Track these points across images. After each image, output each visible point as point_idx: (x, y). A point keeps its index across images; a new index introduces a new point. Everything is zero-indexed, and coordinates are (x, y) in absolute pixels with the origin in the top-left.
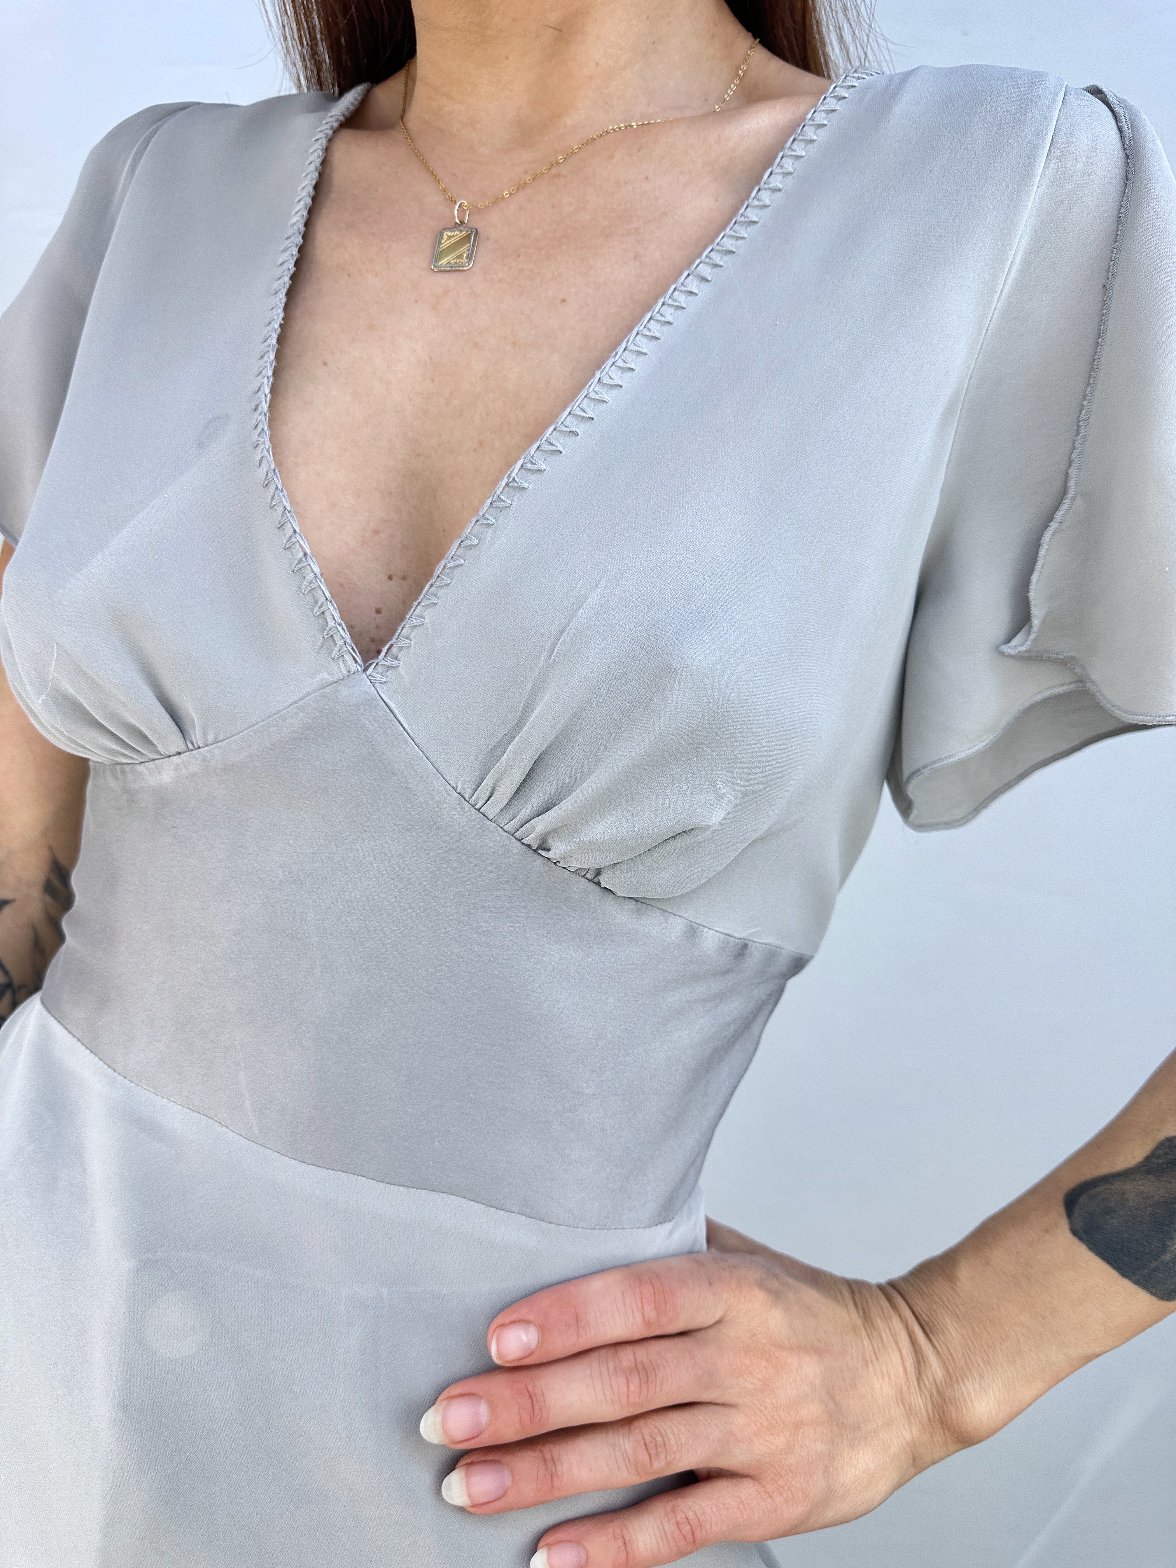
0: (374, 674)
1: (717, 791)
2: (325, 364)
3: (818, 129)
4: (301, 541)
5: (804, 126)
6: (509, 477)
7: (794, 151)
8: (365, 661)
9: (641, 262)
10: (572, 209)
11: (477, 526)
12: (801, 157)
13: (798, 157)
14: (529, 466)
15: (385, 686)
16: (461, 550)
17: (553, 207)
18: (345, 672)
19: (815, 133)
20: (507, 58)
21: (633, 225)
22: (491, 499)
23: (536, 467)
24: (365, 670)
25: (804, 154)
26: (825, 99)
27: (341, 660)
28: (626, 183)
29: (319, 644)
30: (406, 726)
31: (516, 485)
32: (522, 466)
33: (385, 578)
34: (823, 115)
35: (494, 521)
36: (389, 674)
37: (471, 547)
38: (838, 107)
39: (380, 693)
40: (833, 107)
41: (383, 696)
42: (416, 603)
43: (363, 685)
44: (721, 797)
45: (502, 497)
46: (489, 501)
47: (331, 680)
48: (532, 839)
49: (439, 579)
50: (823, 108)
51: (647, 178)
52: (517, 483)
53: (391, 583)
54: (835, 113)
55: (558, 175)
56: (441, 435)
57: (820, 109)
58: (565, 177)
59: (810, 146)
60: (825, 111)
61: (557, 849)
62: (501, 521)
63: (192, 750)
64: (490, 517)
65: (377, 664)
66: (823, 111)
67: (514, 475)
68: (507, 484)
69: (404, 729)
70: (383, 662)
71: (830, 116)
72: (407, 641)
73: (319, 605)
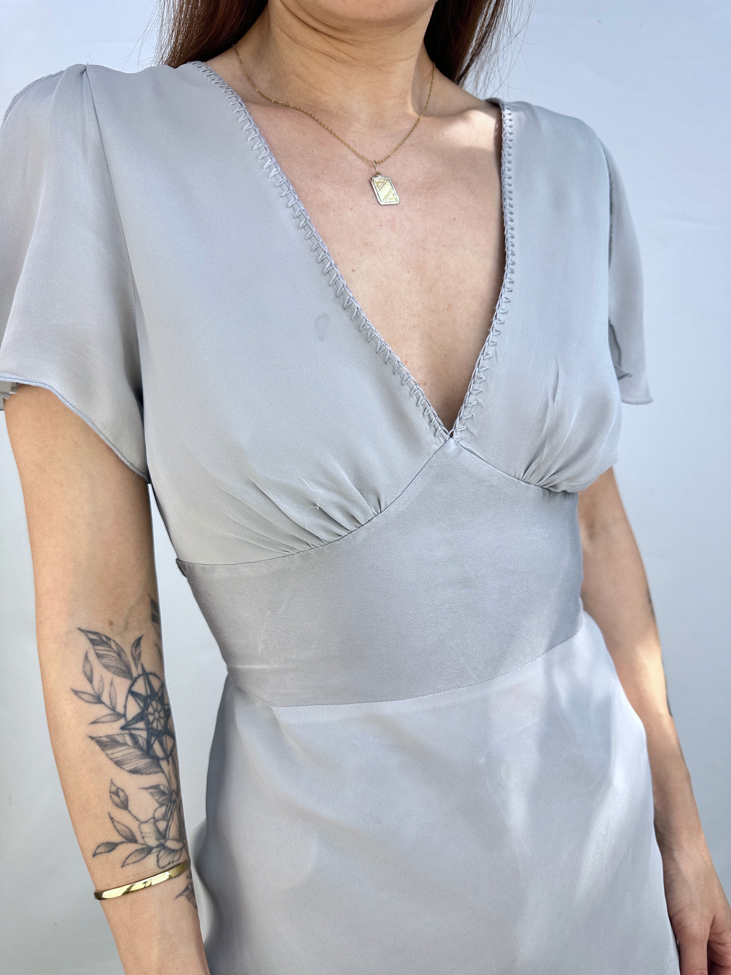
0: (457, 437)
2: (353, 270)
14: (501, 311)
15: (462, 441)
16: (485, 361)
23: (504, 311)
24: (451, 436)
27: (440, 436)
29: (428, 430)
31: (499, 322)
35: (496, 342)
36: (463, 434)
37: (489, 359)
41: (464, 446)
45: (497, 329)
48: (549, 486)
49: (478, 378)
52: (500, 320)
62: (499, 341)
63: (377, 515)
64: (494, 341)
65: (456, 431)
70: (458, 430)
72: (470, 415)
73: (426, 410)
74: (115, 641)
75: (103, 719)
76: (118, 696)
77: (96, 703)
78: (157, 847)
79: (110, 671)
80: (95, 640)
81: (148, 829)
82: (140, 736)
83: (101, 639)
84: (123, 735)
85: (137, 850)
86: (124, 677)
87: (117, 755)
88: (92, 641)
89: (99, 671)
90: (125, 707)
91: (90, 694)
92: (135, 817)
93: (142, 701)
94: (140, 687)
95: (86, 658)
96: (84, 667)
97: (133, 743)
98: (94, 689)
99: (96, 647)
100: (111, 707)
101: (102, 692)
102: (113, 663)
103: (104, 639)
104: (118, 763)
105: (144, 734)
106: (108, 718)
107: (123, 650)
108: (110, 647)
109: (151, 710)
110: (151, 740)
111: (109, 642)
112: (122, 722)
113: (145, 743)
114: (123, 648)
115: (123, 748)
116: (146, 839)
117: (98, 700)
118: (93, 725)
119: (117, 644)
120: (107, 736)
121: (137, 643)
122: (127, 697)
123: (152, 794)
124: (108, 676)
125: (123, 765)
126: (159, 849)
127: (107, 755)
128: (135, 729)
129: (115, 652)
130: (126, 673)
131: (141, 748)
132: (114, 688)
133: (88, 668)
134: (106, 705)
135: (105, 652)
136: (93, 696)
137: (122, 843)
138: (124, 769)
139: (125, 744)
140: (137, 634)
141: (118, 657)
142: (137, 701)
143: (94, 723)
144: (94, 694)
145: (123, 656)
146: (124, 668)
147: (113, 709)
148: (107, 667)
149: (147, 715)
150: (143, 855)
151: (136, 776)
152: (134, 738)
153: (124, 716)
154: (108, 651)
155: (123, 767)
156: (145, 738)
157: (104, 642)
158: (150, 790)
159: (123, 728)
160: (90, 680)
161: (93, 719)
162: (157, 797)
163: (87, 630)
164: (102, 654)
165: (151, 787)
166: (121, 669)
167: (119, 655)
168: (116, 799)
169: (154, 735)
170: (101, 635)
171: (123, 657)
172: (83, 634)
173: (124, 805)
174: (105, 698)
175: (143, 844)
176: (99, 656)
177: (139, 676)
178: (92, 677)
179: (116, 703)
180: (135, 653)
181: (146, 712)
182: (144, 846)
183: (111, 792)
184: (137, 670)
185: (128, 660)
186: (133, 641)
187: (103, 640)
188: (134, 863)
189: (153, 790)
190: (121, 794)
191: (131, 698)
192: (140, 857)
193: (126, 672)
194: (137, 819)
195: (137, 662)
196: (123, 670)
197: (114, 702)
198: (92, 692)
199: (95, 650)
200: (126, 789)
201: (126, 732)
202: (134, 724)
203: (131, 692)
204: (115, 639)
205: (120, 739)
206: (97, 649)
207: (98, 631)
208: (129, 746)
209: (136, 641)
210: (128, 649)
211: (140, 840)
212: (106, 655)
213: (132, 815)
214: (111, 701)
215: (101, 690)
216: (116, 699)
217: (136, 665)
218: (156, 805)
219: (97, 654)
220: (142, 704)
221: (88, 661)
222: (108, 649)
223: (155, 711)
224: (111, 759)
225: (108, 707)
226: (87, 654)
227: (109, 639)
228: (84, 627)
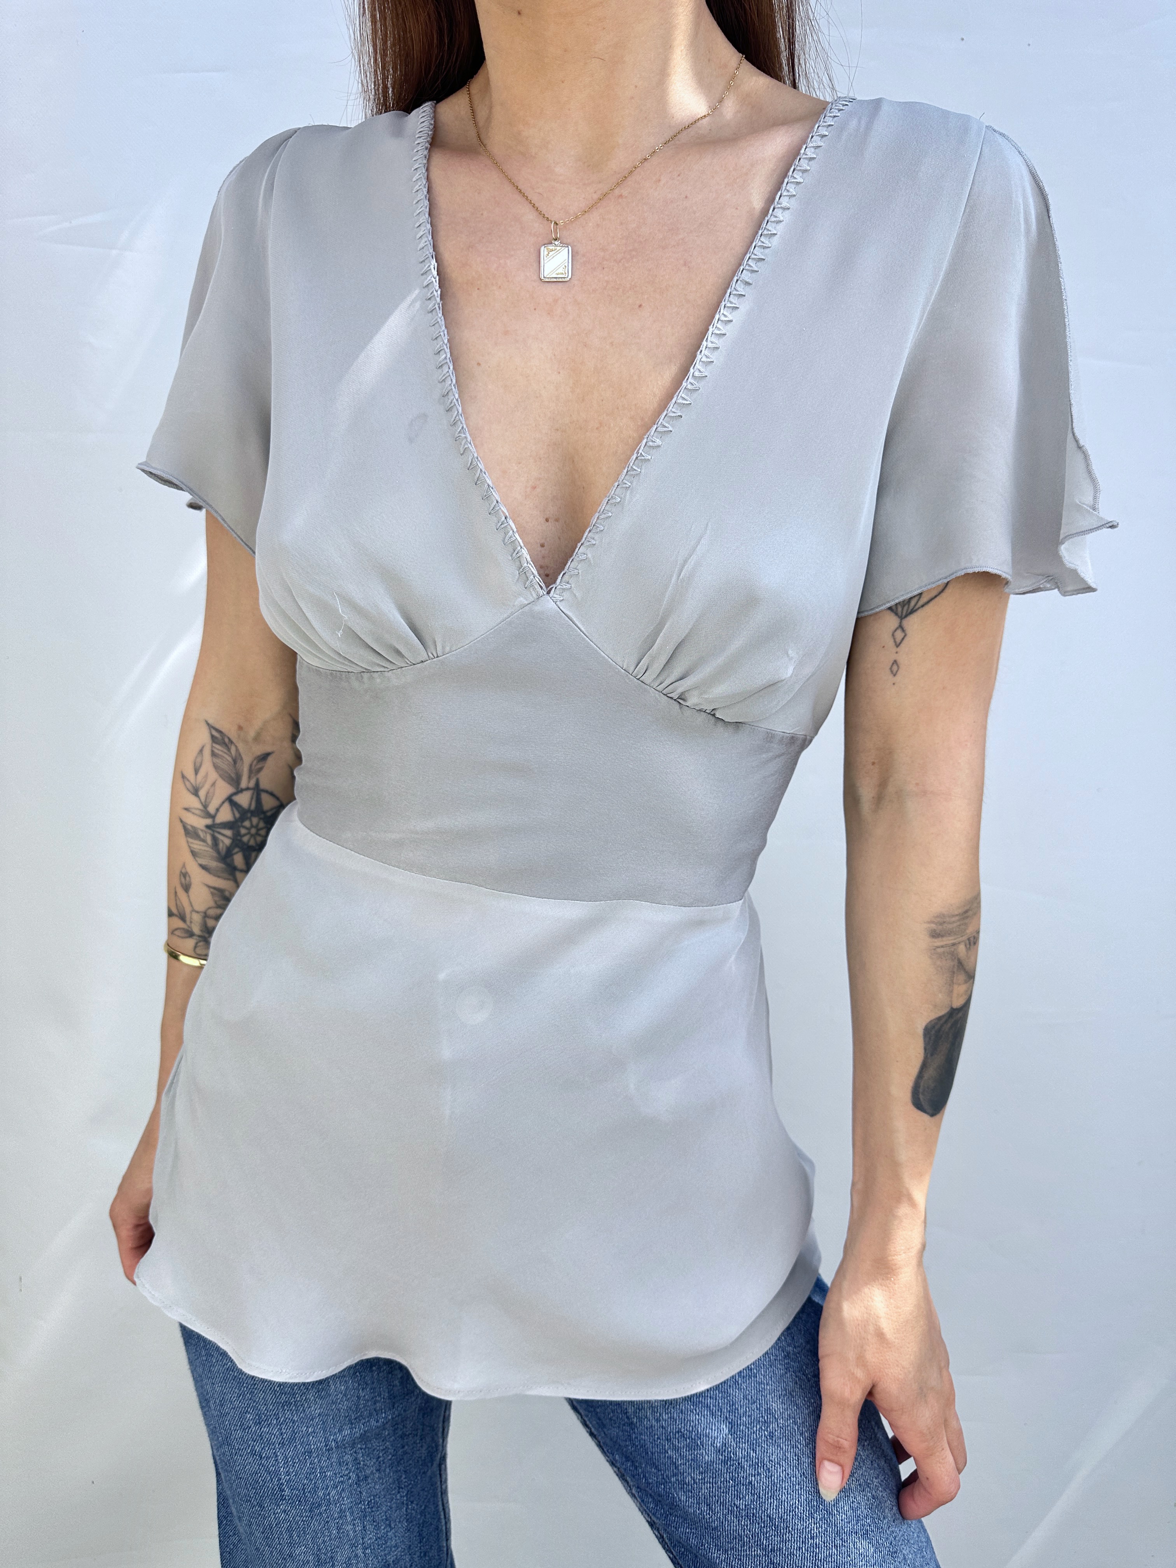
0: (555, 595)
1: (788, 656)
2: (479, 364)
3: (810, 161)
4: (502, 508)
5: (800, 159)
6: (638, 453)
7: (795, 178)
8: (547, 587)
9: (689, 267)
10: (635, 225)
11: (618, 489)
12: (800, 183)
13: (798, 183)
14: (651, 444)
15: (562, 603)
16: (608, 506)
17: (621, 224)
18: (535, 595)
19: (808, 165)
20: (563, 82)
21: (681, 236)
22: (626, 469)
23: (656, 444)
24: (548, 593)
25: (802, 181)
26: (812, 137)
27: (531, 589)
28: (672, 202)
29: (517, 577)
30: (583, 629)
31: (643, 458)
32: (646, 444)
33: (543, 520)
34: (813, 150)
35: (630, 484)
36: (564, 594)
37: (615, 504)
38: (822, 144)
39: (561, 608)
40: (820, 144)
41: (563, 610)
42: (580, 544)
43: (548, 604)
44: (791, 659)
45: (634, 467)
46: (625, 471)
47: (526, 602)
48: (675, 695)
49: (595, 527)
50: (812, 145)
51: (686, 197)
52: (644, 456)
53: (547, 524)
54: (821, 148)
55: (621, 196)
56: (571, 416)
57: (810, 145)
58: (626, 197)
59: (805, 174)
60: (813, 147)
61: (693, 700)
62: (634, 483)
63: (432, 659)
64: (627, 482)
65: (556, 588)
66: (812, 147)
67: (640, 451)
68: (637, 458)
69: (581, 631)
70: (559, 587)
71: (817, 150)
72: (576, 571)
73: (516, 552)
74: (236, 747)
75: (194, 811)
76: (214, 798)
77: (193, 794)
78: (199, 936)
79: (218, 772)
80: (216, 738)
81: (197, 918)
82: (223, 842)
83: (223, 739)
84: (206, 833)
85: (183, 929)
86: (229, 783)
87: (195, 846)
88: (213, 737)
89: (207, 766)
90: (218, 810)
91: (191, 784)
92: (191, 903)
93: (239, 812)
94: (244, 800)
95: (201, 751)
96: (196, 758)
97: (212, 844)
98: (196, 781)
99: (214, 745)
100: (204, 804)
101: (202, 787)
102: (224, 766)
103: (226, 740)
104: (194, 854)
105: (228, 842)
106: (197, 812)
107: (242, 759)
108: (229, 750)
109: (247, 824)
110: (233, 849)
111: (229, 746)
112: (209, 821)
113: (225, 849)
114: (243, 756)
115: (201, 843)
116: (193, 925)
117: (195, 792)
118: (185, 811)
119: (237, 750)
120: (192, 826)
121: (264, 757)
122: (223, 803)
123: (212, 894)
124: (213, 775)
125: (197, 856)
126: (200, 939)
127: (188, 842)
128: (219, 833)
129: (232, 758)
130: (235, 781)
131: (218, 852)
132: (214, 789)
133: (199, 760)
134: (200, 800)
135: (220, 753)
136: (193, 786)
137: (176, 916)
138: (197, 861)
139: (204, 841)
140: (268, 749)
141: (233, 763)
142: (232, 810)
143: (186, 809)
144: (194, 785)
145: (239, 763)
146: (233, 775)
147: (205, 806)
148: (216, 767)
149: (239, 827)
150: (186, 935)
151: (203, 872)
152: (215, 840)
153: (213, 817)
154: (225, 753)
155: (197, 858)
156: (226, 845)
157: (225, 743)
158: (212, 890)
159: (208, 827)
160: (196, 771)
161: (187, 806)
162: (217, 899)
163: (213, 725)
164: (218, 754)
165: (214, 888)
166: (230, 774)
167: (235, 761)
168: (183, 880)
169: (239, 847)
170: (225, 735)
171: (237, 765)
172: (207, 727)
173: (187, 888)
174: (202, 793)
175: (189, 927)
176: (213, 754)
177: (248, 789)
178: (199, 770)
179: (210, 802)
180: (255, 766)
181: (240, 824)
182: (190, 929)
183: (181, 872)
184: (249, 782)
185: (243, 769)
186: (259, 753)
187: (224, 741)
188: (178, 936)
189: (216, 892)
190: (188, 879)
191: (227, 805)
192: (183, 935)
193: (232, 779)
194: (192, 906)
195: (253, 775)
196: (231, 777)
197: (208, 801)
198: (194, 784)
199: (212, 746)
200: (192, 876)
201: (210, 831)
202: (220, 828)
203: (230, 800)
204: (238, 745)
205: (202, 834)
206: (215, 748)
207: (223, 730)
208: (208, 844)
209: (264, 754)
210: (247, 760)
211: (188, 923)
212: (221, 756)
213: (189, 900)
214: (206, 799)
215: (201, 786)
216: (212, 799)
217: (250, 778)
218: (212, 904)
219: (212, 751)
220: (237, 815)
221: (202, 754)
222: (225, 751)
223: (252, 826)
224: (190, 847)
225: (202, 803)
226: (203, 747)
227: (231, 742)
228: (211, 722)
